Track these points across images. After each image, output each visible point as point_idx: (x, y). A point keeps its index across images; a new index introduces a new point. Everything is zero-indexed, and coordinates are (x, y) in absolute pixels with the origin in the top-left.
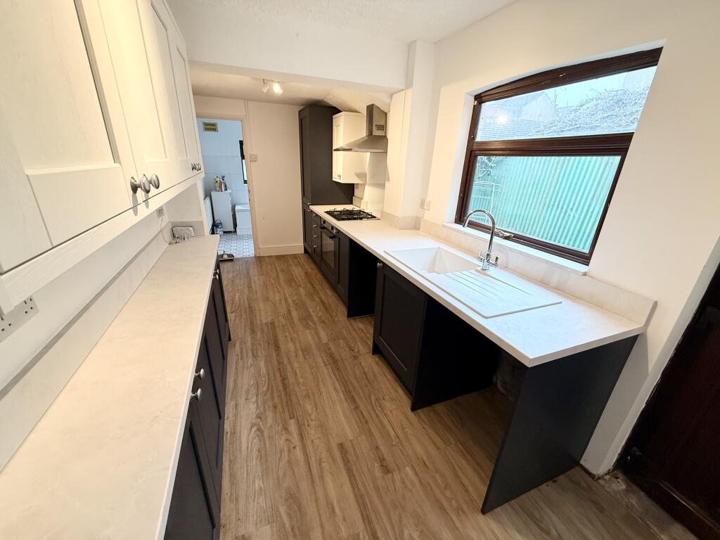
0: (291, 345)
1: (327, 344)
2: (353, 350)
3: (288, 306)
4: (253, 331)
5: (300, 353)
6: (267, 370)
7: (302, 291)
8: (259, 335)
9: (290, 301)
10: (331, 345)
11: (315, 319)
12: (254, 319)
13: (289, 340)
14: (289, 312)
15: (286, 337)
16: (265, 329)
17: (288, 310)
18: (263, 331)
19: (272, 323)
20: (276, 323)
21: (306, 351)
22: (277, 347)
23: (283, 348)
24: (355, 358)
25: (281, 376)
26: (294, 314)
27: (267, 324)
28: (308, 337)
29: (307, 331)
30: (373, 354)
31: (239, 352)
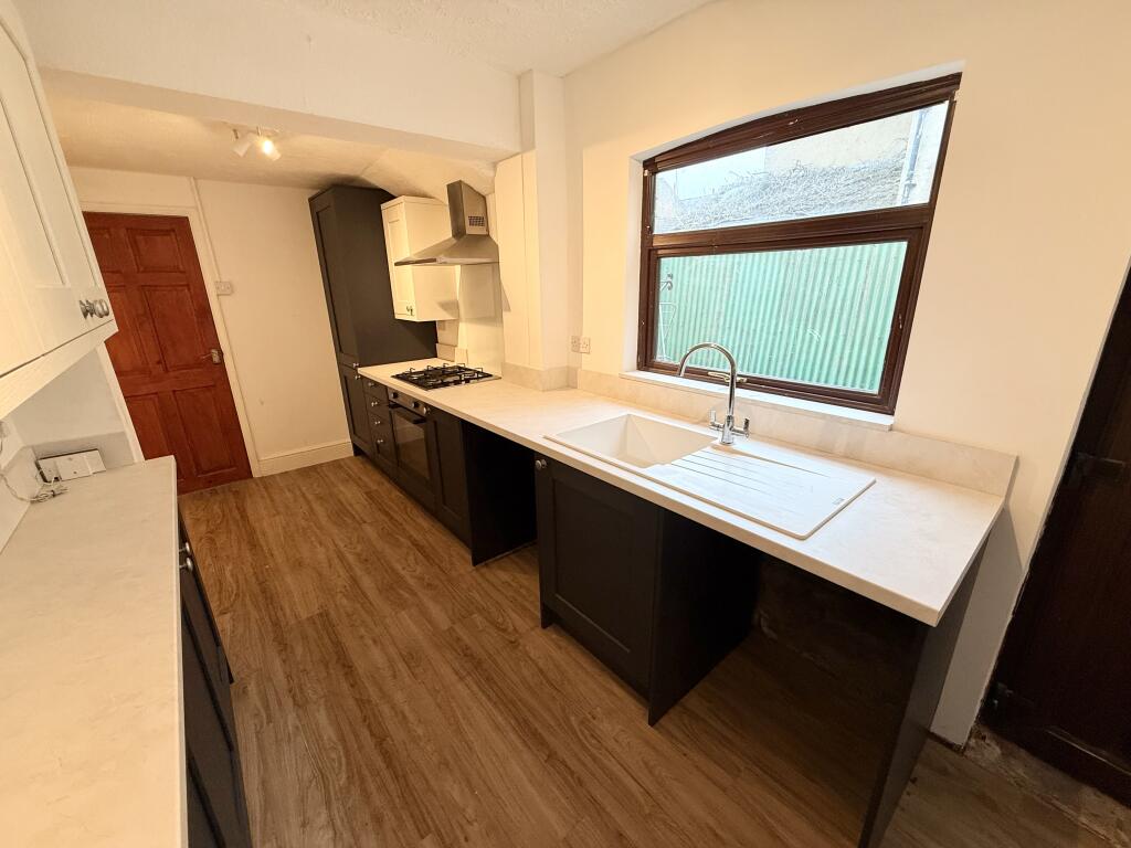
0: (377, 655)
1: (451, 630)
2: (504, 630)
3: (349, 568)
4: (283, 646)
5: (401, 666)
6: (339, 729)
7: (370, 531)
8: (299, 650)
9: (351, 558)
10: (460, 631)
11: (412, 582)
12: (280, 614)
13: (370, 642)
14: (354, 580)
15: (362, 637)
16: (310, 631)
17: (351, 576)
18: (305, 637)
19: (324, 615)
20: (333, 614)
21: (411, 658)
22: (348, 669)
23: (361, 666)
24: (514, 644)
25: (372, 735)
26: (367, 582)
27: (311, 620)
28: (407, 626)
29: (403, 613)
30: (545, 625)
31: (259, 704)
